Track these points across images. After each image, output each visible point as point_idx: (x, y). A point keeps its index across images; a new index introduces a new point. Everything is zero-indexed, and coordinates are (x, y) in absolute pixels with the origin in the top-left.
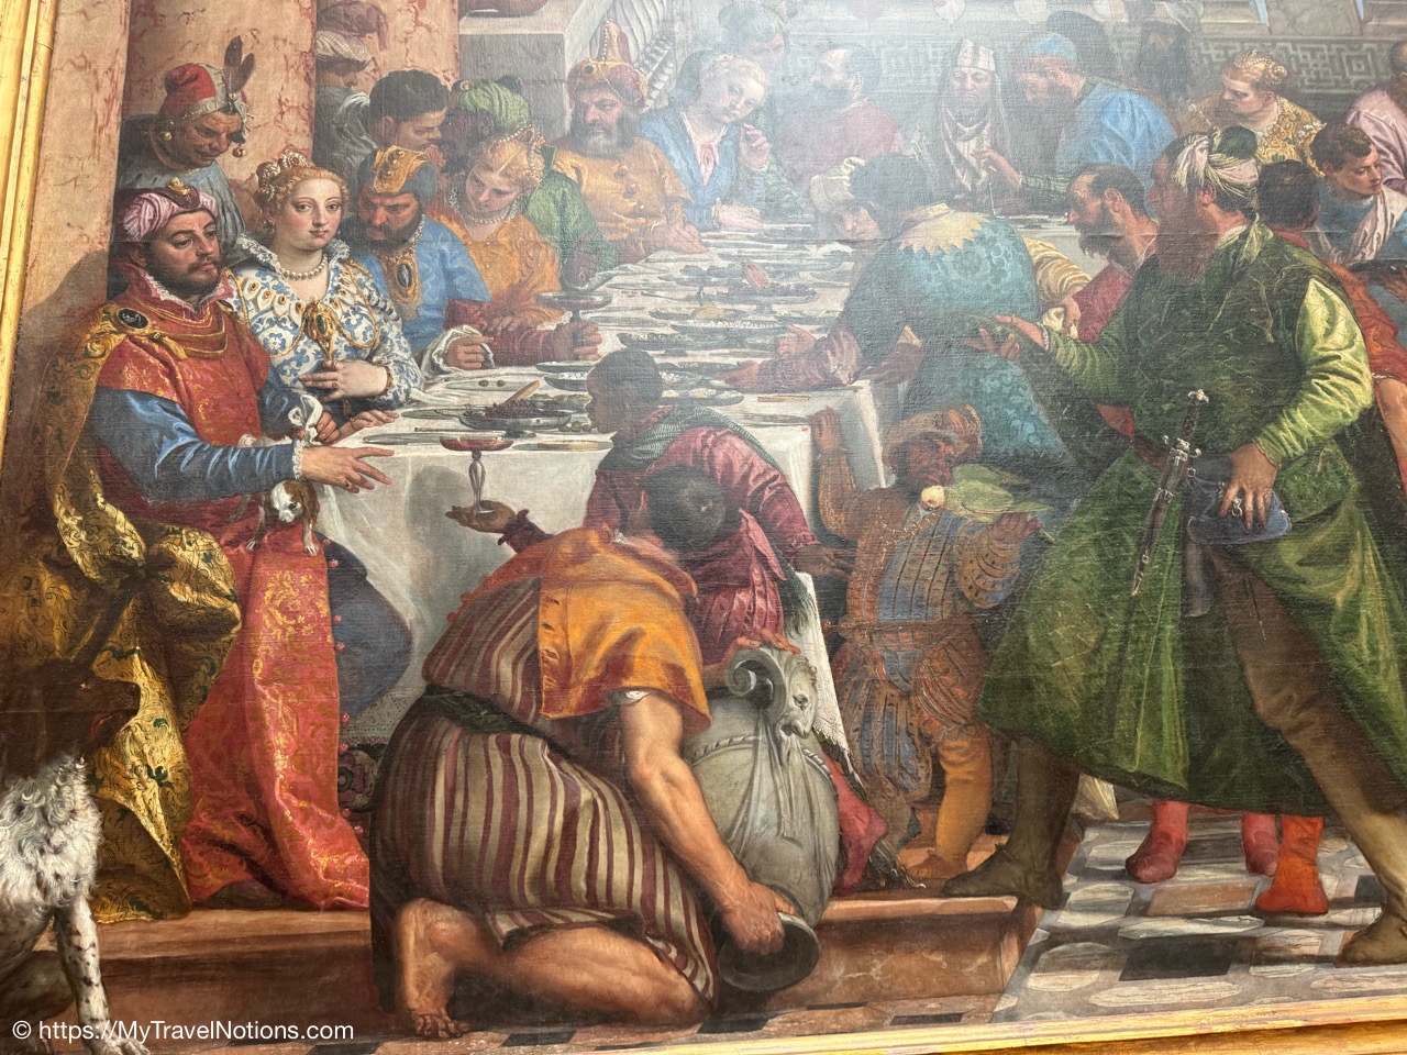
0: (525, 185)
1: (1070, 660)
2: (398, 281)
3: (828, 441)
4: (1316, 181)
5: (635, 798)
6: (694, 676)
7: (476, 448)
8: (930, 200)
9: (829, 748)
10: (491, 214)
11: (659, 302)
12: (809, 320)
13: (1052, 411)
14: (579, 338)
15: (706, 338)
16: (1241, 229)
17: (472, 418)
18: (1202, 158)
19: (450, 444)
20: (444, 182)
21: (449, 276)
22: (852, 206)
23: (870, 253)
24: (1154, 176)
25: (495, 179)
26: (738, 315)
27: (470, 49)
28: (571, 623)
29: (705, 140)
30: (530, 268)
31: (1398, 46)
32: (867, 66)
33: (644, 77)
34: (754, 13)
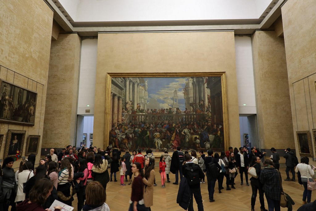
0: (124, 127)
2: (120, 131)
3: (132, 136)
4: (149, 127)
5: (126, 146)
6: (128, 143)
7: (122, 136)
8: (136, 128)
13: (139, 135)
14: (125, 132)
15: (129, 132)
16: (146, 129)
20: (121, 127)
22: (134, 128)
24: (143, 127)
27: (122, 123)
28: (124, 141)
29: (129, 126)
30: (124, 130)
31: (153, 122)
32: (134, 123)
33: (127, 124)
34: (131, 121)
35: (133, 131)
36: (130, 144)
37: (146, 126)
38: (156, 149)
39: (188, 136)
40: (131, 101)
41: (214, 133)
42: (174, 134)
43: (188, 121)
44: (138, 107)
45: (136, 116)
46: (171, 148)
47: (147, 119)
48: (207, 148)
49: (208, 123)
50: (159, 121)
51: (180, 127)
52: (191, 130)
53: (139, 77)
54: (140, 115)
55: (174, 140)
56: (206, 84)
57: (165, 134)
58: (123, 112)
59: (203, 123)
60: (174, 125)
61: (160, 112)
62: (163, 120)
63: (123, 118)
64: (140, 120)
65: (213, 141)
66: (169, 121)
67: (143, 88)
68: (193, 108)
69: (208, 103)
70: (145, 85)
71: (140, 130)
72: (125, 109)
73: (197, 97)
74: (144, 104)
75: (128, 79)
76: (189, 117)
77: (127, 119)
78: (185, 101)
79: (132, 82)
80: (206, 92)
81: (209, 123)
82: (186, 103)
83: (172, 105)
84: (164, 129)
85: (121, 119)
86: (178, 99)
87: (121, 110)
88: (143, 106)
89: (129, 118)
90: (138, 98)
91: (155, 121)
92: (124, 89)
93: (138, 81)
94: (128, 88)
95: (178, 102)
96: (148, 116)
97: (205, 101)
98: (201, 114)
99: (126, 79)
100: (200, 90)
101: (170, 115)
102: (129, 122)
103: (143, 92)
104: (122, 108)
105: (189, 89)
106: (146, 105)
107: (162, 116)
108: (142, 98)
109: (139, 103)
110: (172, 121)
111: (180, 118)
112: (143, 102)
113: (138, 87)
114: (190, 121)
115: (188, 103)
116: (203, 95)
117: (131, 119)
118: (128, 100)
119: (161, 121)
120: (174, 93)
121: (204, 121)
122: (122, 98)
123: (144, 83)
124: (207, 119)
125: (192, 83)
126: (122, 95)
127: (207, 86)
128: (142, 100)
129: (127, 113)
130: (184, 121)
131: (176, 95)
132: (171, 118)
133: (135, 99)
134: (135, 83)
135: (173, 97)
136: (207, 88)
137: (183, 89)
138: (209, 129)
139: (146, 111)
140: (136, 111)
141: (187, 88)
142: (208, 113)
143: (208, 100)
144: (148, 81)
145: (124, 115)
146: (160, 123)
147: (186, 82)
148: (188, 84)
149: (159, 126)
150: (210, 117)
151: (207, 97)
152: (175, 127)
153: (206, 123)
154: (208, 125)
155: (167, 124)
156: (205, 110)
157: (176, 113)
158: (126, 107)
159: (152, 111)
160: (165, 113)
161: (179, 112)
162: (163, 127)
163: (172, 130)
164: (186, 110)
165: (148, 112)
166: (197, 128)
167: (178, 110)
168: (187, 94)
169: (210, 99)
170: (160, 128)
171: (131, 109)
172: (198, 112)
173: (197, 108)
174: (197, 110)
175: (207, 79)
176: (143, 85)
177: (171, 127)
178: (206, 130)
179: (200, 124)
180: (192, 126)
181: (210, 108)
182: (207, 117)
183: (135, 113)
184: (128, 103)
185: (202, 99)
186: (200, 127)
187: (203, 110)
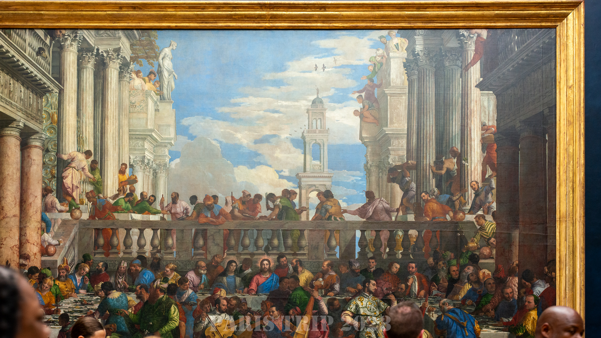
0: (51, 286)
4: (177, 287)
8: (113, 290)
10: (45, 291)
11: (70, 305)
13: (128, 325)
14: (58, 311)
15: (76, 312)
16: (163, 296)
18: (159, 283)
20: (39, 286)
22: (101, 290)
23: (103, 299)
24: (150, 286)
25: (46, 285)
26: (82, 308)
27: (43, 262)
29: (79, 278)
30: (51, 300)
31: (198, 262)
32: (106, 265)
33: (70, 267)
34: (88, 256)
40: (88, 154)
41: (505, 320)
43: (377, 256)
44: (121, 190)
45: (115, 231)
47: (167, 247)
49: (478, 269)
50: (232, 258)
51: (337, 287)
52: (389, 303)
53: (132, 29)
54: (135, 223)
58: (47, 208)
59: (454, 268)
60: (304, 276)
61: (236, 212)
62: (251, 249)
63: (48, 237)
64: (135, 248)
66: (281, 256)
67: (148, 86)
68: (406, 191)
69: (484, 164)
70: (160, 72)
71: (132, 298)
72: (58, 196)
73: (428, 132)
74: (153, 170)
75: (74, 35)
76: (385, 239)
77: (67, 245)
78: (366, 156)
79: (93, 51)
80: (474, 110)
81: (486, 266)
82: (369, 165)
83: (298, 174)
84: (253, 298)
85: (37, 244)
86: (328, 146)
87: (36, 197)
88: (151, 177)
89: (77, 237)
90: (126, 137)
91: (209, 258)
92: (49, 91)
93: (122, 47)
94: (72, 85)
95: (326, 159)
96: (172, 231)
97: (469, 154)
98: (446, 222)
99: (64, 35)
100: (444, 97)
101: (286, 227)
102: (79, 260)
103: (147, 109)
104: (41, 186)
105: (387, 91)
106: (164, 175)
107: (243, 232)
108: (144, 139)
109: (130, 165)
110: (295, 254)
111: (338, 241)
112: (149, 158)
113: (125, 79)
114: (385, 257)
115: (378, 167)
116: (460, 123)
117: (88, 244)
118: (72, 148)
119: (241, 254)
120: (310, 114)
121: (461, 257)
122: (43, 136)
123: (154, 61)
124: (475, 247)
125: (405, 61)
126: (41, 123)
127: (481, 77)
128: (146, 147)
129: (67, 216)
130: (357, 257)
131: (321, 121)
132: (293, 240)
133: (109, 142)
134: (108, 58)
135: (304, 132)
136: (481, 86)
137: (357, 95)
138: (481, 296)
139: (167, 206)
140: (112, 202)
141: (379, 86)
142: (479, 219)
143: (484, 152)
144: (175, 48)
145: (54, 226)
146: (237, 265)
147: (375, 57)
148: (382, 65)
149: (229, 280)
150: (490, 239)
151: (480, 137)
152: (312, 286)
153: (468, 269)
154: (478, 278)
155: (268, 273)
156: (466, 202)
157: (317, 215)
158: (64, 181)
159: (194, 205)
160: (259, 215)
161: (330, 211)
162: (249, 288)
163: (295, 302)
164: (369, 203)
165: (173, 211)
166: (419, 291)
167: (329, 201)
168: (375, 117)
169: (495, 147)
170: (236, 292)
171: (87, 194)
172: (430, 214)
173: (423, 194)
174: (424, 200)
175: (481, 42)
176: (150, 70)
177: (289, 288)
178: (467, 303)
179: (437, 275)
180: (398, 284)
181: (493, 194)
182: (476, 240)
183: (109, 214)
184: (72, 161)
185: (453, 147)
186: (435, 286)
187: (454, 201)
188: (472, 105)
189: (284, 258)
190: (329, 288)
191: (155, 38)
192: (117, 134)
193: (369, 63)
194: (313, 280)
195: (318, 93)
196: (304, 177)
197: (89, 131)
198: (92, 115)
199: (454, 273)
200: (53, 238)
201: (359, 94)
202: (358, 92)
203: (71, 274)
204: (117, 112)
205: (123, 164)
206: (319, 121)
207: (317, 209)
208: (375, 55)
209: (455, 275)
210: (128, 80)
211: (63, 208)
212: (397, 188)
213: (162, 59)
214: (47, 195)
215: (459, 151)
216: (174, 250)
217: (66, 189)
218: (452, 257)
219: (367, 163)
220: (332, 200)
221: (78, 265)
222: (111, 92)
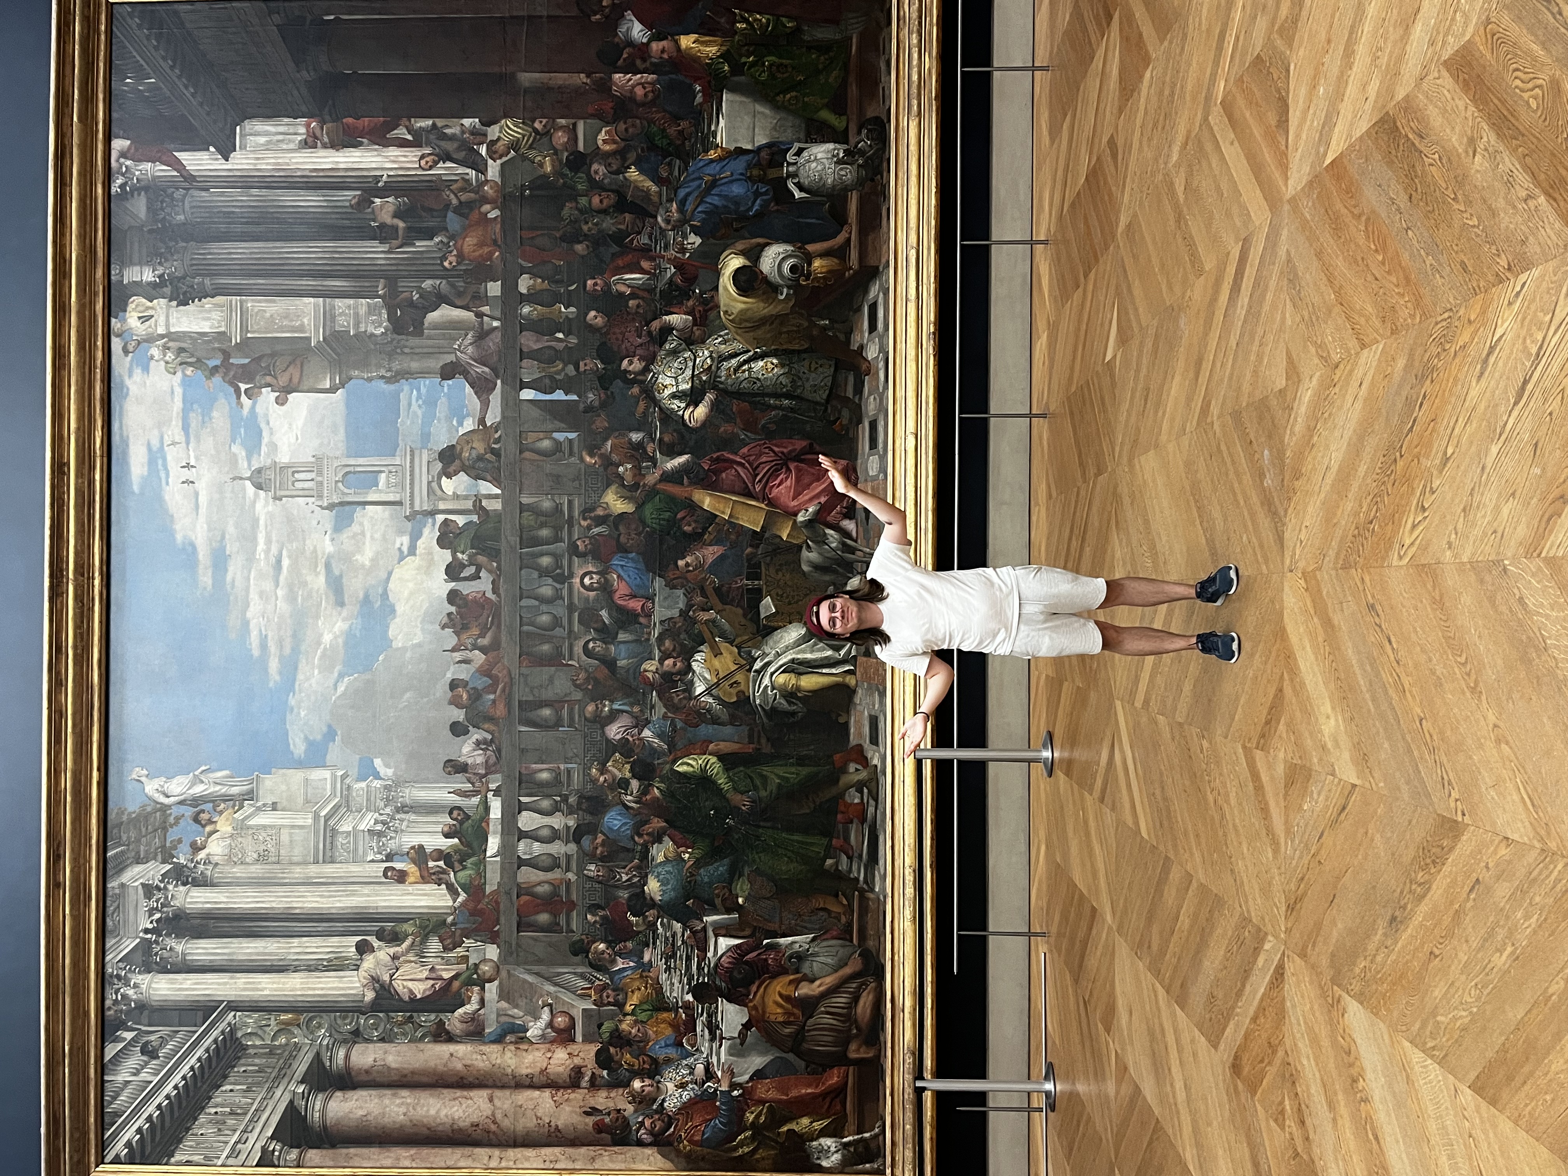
0: (636, 1022)
1: (791, 866)
2: (668, 1061)
3: (723, 932)
4: (638, 759)
5: (825, 995)
6: (792, 977)
7: (722, 1038)
8: (643, 891)
9: (813, 940)
10: (646, 1033)
11: (676, 981)
12: (683, 935)
13: (716, 861)
14: (687, 1006)
15: (688, 967)
16: (655, 789)
17: (712, 1039)
18: (629, 798)
19: (721, 1046)
20: (635, 1047)
21: (667, 1046)
22: (645, 918)
24: (636, 815)
25: (634, 1031)
26: (681, 956)
27: (587, 1039)
28: (775, 1011)
29: (620, 964)
30: (664, 1021)
31: (586, 719)
32: (593, 908)
33: (597, 982)
34: (574, 943)
35: (678, 926)
36: (801, 957)
37: (624, 784)
38: (851, 681)
39: (723, 358)
40: (363, 948)
41: (699, 98)
42: (707, 501)
43: (571, 356)
44: (437, 878)
46: (846, 534)
47: (556, 781)
48: (848, 173)
49: (596, 154)
50: (578, 648)
51: (636, 437)
52: (668, 330)
53: (103, 862)
54: (506, 849)
55: (771, 503)
56: (184, 157)
57: (704, 594)
58: (475, 1032)
59: (596, 201)
60: (615, 502)
61: (485, 641)
62: (560, 611)
63: (534, 1031)
64: (557, 848)
65: (777, 107)
66: (574, 550)
67: (224, 825)
68: (441, 299)
69: (386, 143)
70: (196, 801)
71: (660, 852)
72: (448, 1008)
73: (320, 255)
74: (398, 812)
75: (116, 981)
76: (537, 341)
77: (552, 989)
78: (370, 380)
79: (149, 941)
80: (275, 164)
81: (591, 138)
82: (388, 375)
83: (406, 517)
84: (660, 606)
85: (549, 1050)
86: (348, 456)
87: (452, 1055)
88: (413, 817)
89: (536, 968)
90: (329, 870)
91: (578, 695)
92: (233, 1031)
93: (141, 881)
94: (219, 984)
95: (375, 461)
96: (524, 771)
97: (365, 173)
98: (503, 219)
99: (116, 1002)
100: (247, 223)
101: (515, 540)
102: (583, 964)
103: (272, 827)
104: (430, 1046)
105: (236, 339)
106: (407, 791)
107: (525, 628)
108: (334, 832)
109: (386, 861)
110: (570, 522)
111: (541, 435)
112: (372, 821)
113: (209, 873)
114: (574, 340)
115: (391, 356)
116: (302, 192)
117: (550, 945)
118: (352, 982)
119: (571, 631)
120: (283, 493)
121: (573, 188)
122: (325, 1042)
123: (170, 814)
124: (552, 161)
125: (174, 303)
126: (297, 1047)
127: (208, 150)
128: (350, 829)
129: (492, 989)
130: (575, 397)
131: (298, 472)
132: (543, 525)
133: (338, 905)
134: (165, 909)
135: (320, 506)
136: (226, 151)
137: (243, 397)
138: (652, 147)
139: (473, 784)
140: (462, 897)
141: (226, 355)
142: (495, 152)
143: (361, 144)
144: (145, 772)
145: (513, 1017)
146: (593, 639)
147: (167, 363)
148: (181, 350)
149: (623, 654)
150: (536, 130)
151: (331, 152)
152: (635, 486)
153: (596, 172)
154: (613, 153)
155: (608, 577)
156: (463, 179)
157: (489, 478)
158: (419, 996)
159: (471, 728)
160: (490, 595)
161: (482, 451)
162: (638, 615)
163: (668, 521)
164: (465, 374)
165: (482, 771)
166: (642, 271)
167: (461, 453)
168: (290, 363)
169: (350, 120)
170: (648, 640)
171: (446, 949)
172: (486, 250)
173: (446, 264)
174: (458, 263)
175: (136, 150)
176: (191, 822)
177: (639, 534)
178: (665, 175)
179: (609, 235)
180: (628, 313)
181: (447, 126)
182: (539, 158)
183: (488, 903)
184: (378, 981)
185: (351, 206)
186: (633, 239)
187: (461, 202)
188: (264, 167)
189: (579, 543)
190: (637, 453)
191: (123, 813)
192: (323, 888)
193: (179, 374)
194: (623, 485)
195: (241, 478)
196: (412, 505)
197: (317, 947)
198: (282, 940)
199: (605, 202)
200: (537, 1018)
201: (243, 396)
202: (239, 397)
203: (612, 980)
204: (277, 888)
205: (385, 875)
206: (296, 475)
207: (477, 477)
208: (162, 363)
209: (609, 200)
210: (210, 867)
211: (475, 998)
212: (433, 317)
213: (168, 797)
214: (448, 1032)
215: (359, 193)
216: (562, 767)
217: (435, 991)
218: (574, 204)
219: (383, 377)
220: (458, 448)
221: (591, 965)
222: (235, 903)
